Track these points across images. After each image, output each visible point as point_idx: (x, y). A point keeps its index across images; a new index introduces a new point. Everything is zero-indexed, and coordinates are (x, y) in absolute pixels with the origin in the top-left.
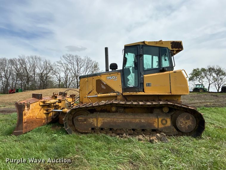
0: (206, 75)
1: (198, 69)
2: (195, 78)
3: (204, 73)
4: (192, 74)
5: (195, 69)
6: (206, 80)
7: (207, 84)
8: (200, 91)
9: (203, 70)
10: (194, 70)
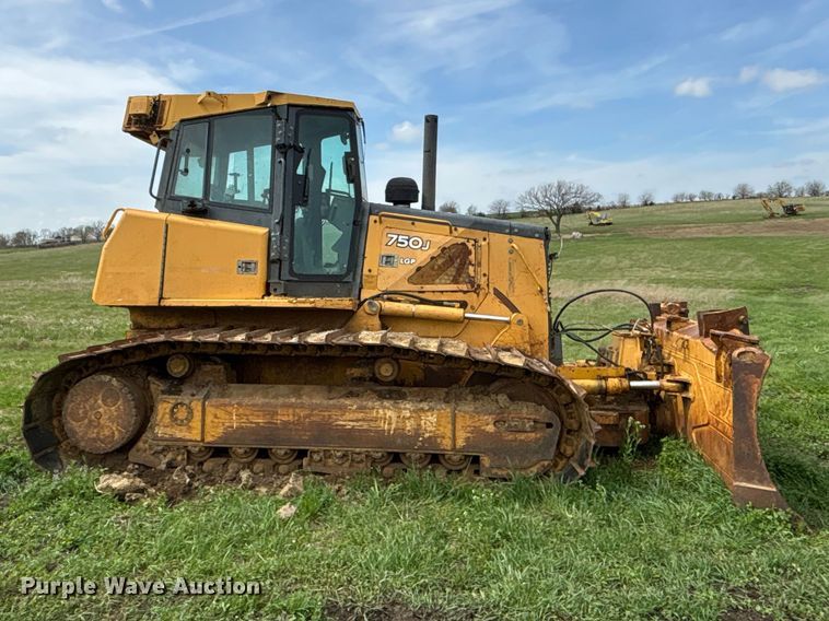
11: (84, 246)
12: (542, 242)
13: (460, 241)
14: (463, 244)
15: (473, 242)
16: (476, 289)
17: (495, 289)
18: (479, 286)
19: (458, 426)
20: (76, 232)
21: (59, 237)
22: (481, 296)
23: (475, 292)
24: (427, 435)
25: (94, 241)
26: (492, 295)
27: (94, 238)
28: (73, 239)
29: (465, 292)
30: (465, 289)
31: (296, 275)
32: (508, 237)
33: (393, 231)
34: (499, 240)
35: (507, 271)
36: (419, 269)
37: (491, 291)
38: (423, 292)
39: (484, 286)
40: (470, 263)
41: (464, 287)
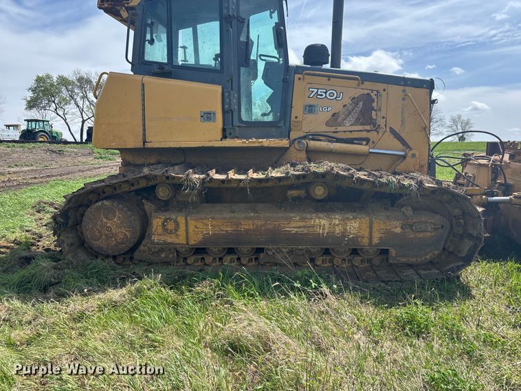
0: (72, 97)
1: (48, 77)
2: (45, 102)
3: (68, 90)
4: (34, 91)
5: (41, 76)
6: (73, 111)
7: (76, 120)
8: (41, 139)
9: (64, 81)
10: (39, 80)
12: (428, 91)
13: (366, 92)
14: (368, 94)
15: (376, 92)
16: (377, 128)
17: (391, 128)
18: (379, 126)
19: (374, 230)
22: (380, 134)
23: (376, 130)
24: (351, 236)
26: (388, 133)
29: (368, 131)
30: (369, 129)
31: (244, 122)
32: (402, 88)
33: (313, 86)
34: (395, 90)
35: (400, 115)
36: (334, 115)
37: (388, 129)
38: (337, 132)
39: (383, 126)
40: (373, 109)
41: (368, 127)
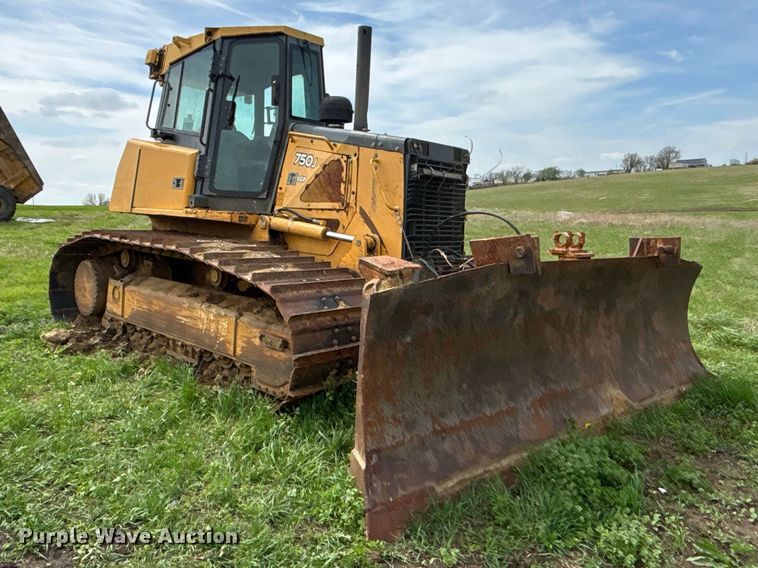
11: (504, 187)
12: (402, 156)
13: (337, 157)
14: (339, 160)
15: (345, 158)
16: (346, 207)
17: (361, 209)
18: (348, 204)
19: (238, 336)
20: (501, 176)
21: (487, 180)
22: (350, 216)
23: (344, 210)
24: (221, 339)
25: (513, 184)
26: (358, 215)
27: (513, 181)
28: (496, 182)
29: (338, 211)
30: (338, 208)
31: (216, 191)
32: (373, 151)
33: (301, 150)
34: (367, 153)
35: (371, 190)
36: (307, 187)
37: (358, 210)
38: (310, 210)
39: (353, 204)
40: (341, 181)
41: (337, 205)
